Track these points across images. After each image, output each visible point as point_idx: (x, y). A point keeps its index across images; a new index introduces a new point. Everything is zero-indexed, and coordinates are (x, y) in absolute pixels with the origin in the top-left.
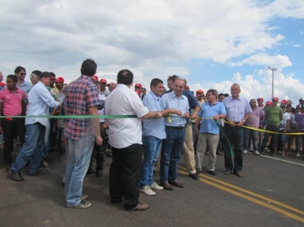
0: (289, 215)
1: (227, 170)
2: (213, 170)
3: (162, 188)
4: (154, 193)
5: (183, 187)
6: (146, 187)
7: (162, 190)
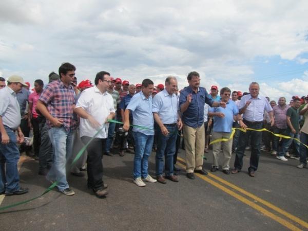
0: (267, 213)
1: (235, 170)
2: (228, 169)
3: (156, 181)
4: (144, 184)
5: (177, 181)
6: (138, 178)
7: (155, 182)
